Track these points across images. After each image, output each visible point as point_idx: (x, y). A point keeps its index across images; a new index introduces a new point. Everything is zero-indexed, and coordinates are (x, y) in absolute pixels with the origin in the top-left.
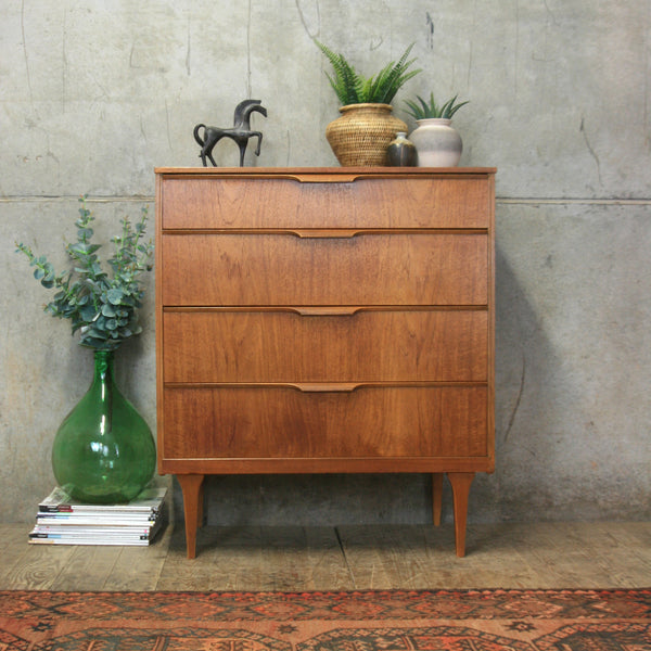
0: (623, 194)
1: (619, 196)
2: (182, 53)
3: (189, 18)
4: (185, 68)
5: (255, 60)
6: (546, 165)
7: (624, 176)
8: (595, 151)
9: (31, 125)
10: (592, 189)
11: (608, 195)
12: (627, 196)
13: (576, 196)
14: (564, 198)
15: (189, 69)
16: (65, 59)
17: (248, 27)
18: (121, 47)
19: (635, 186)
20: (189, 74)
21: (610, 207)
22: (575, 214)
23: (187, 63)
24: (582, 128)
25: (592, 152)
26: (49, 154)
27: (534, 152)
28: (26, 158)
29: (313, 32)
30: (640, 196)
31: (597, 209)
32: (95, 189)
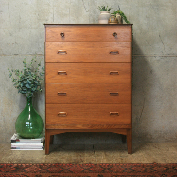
0: (171, 54)
1: (170, 54)
2: (52, 16)
3: (54, 7)
4: (53, 20)
5: (72, 17)
6: (150, 46)
7: (171, 49)
8: (163, 42)
9: (11, 35)
10: (163, 52)
11: (167, 54)
12: (172, 54)
13: (158, 54)
14: (155, 55)
15: (54, 20)
16: (20, 17)
17: (70, 9)
18: (35, 14)
19: (174, 51)
20: (54, 21)
21: (168, 57)
22: (158, 59)
23: (53, 18)
24: (160, 36)
25: (162, 42)
26: (16, 43)
27: (147, 42)
28: (9, 44)
29: (87, 10)
30: (175, 54)
31: (164, 58)
32: (28, 52)
